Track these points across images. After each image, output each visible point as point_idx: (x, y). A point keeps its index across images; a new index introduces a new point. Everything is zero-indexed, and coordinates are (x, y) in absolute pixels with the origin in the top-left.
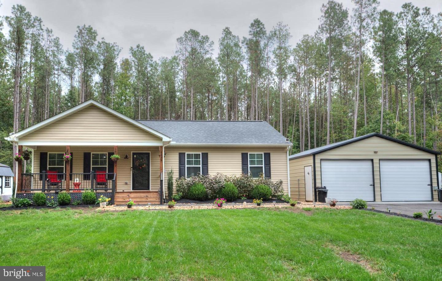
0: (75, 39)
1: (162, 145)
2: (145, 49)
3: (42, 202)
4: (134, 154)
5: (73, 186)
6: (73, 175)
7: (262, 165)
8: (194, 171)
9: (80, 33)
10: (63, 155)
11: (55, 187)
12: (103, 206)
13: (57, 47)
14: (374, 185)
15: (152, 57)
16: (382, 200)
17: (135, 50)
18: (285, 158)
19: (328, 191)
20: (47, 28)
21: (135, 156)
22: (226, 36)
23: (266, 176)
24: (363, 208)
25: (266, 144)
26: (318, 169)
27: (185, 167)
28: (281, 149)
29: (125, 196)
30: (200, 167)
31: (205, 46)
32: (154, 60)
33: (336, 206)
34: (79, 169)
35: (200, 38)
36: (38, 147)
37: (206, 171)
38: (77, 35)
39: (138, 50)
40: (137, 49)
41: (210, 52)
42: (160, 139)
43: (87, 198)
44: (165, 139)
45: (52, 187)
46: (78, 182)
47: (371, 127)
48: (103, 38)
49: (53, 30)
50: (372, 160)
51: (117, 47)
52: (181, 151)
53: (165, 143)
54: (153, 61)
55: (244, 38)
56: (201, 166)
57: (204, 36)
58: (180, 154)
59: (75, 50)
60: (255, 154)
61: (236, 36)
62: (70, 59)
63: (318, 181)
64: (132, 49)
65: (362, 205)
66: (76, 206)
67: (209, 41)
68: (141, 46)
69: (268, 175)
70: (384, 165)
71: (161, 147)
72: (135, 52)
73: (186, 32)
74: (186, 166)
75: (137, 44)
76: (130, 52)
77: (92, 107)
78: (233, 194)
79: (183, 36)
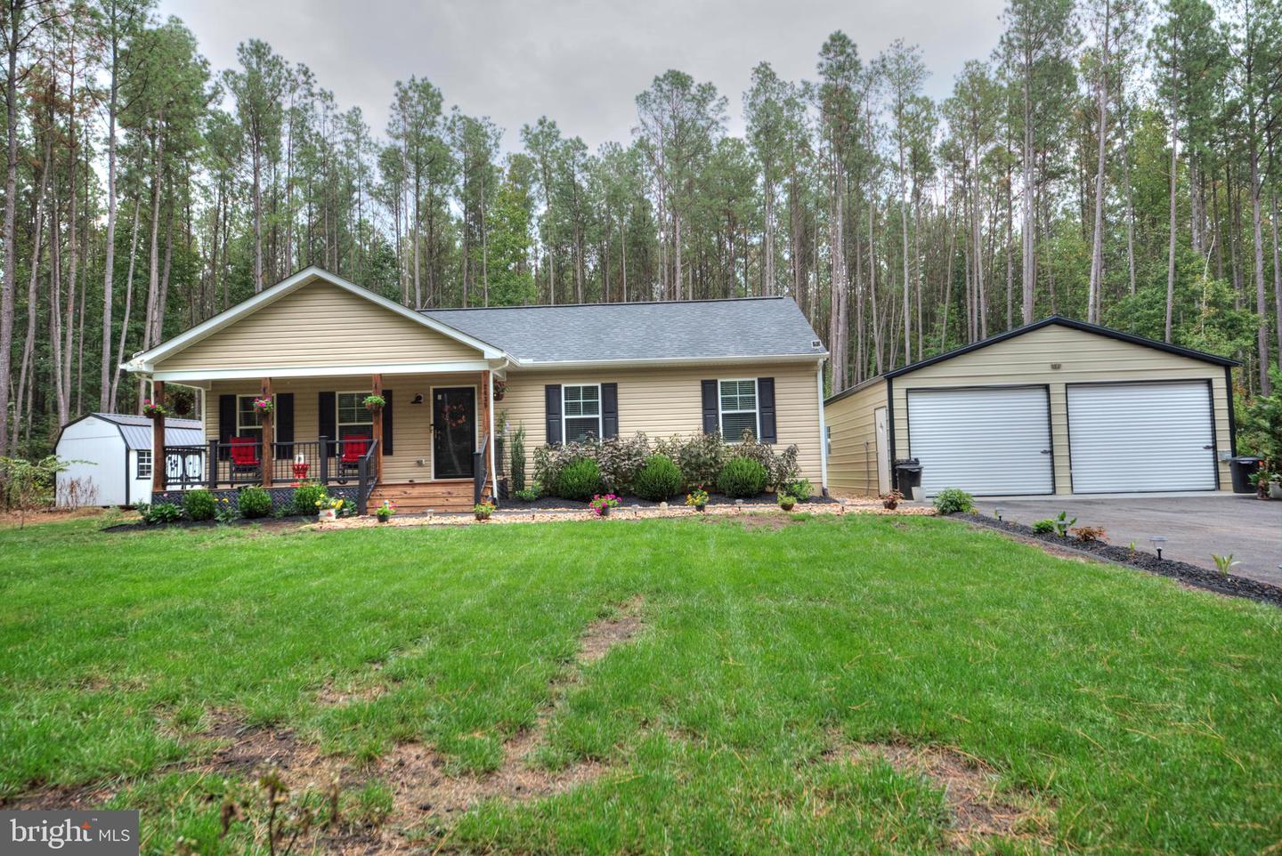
0: (394, 112)
1: (486, 368)
2: (559, 126)
3: (204, 511)
4: (436, 392)
5: (291, 473)
6: (296, 446)
7: (754, 408)
8: (581, 429)
9: (403, 98)
10: (253, 399)
11: (250, 474)
12: (330, 521)
13: (356, 133)
14: (1051, 452)
15: (585, 147)
16: (1075, 490)
17: (534, 132)
18: (813, 390)
19: (923, 471)
20: (322, 90)
21: (440, 397)
22: (762, 83)
23: (763, 436)
24: (959, 510)
25: (760, 356)
26: (899, 415)
27: (560, 419)
28: (802, 368)
29: (398, 493)
30: (597, 419)
31: (708, 108)
32: (589, 153)
33: (897, 509)
34: (306, 430)
35: (693, 90)
36: (215, 383)
37: (612, 427)
38: (397, 103)
39: (542, 132)
40: (540, 128)
41: (721, 124)
42: (479, 354)
43: (305, 499)
44: (491, 353)
45: (239, 475)
46: (302, 462)
47: (1144, 297)
48: (455, 108)
49: (335, 93)
50: (1047, 387)
51: (492, 128)
52: (550, 382)
53: (492, 362)
54: (587, 157)
55: (804, 83)
56: (600, 416)
57: (703, 85)
58: (548, 388)
59: (392, 140)
60: (735, 383)
61: (788, 82)
62: (390, 161)
63: (901, 446)
64: (527, 130)
65: (958, 505)
66: (279, 519)
67: (718, 97)
68: (549, 120)
69: (770, 435)
70: (1080, 399)
71: (486, 373)
72: (536, 136)
73: (657, 79)
74: (564, 417)
75: (540, 117)
76: (523, 138)
77: (317, 285)
78: (667, 483)
79: (651, 90)
